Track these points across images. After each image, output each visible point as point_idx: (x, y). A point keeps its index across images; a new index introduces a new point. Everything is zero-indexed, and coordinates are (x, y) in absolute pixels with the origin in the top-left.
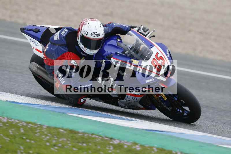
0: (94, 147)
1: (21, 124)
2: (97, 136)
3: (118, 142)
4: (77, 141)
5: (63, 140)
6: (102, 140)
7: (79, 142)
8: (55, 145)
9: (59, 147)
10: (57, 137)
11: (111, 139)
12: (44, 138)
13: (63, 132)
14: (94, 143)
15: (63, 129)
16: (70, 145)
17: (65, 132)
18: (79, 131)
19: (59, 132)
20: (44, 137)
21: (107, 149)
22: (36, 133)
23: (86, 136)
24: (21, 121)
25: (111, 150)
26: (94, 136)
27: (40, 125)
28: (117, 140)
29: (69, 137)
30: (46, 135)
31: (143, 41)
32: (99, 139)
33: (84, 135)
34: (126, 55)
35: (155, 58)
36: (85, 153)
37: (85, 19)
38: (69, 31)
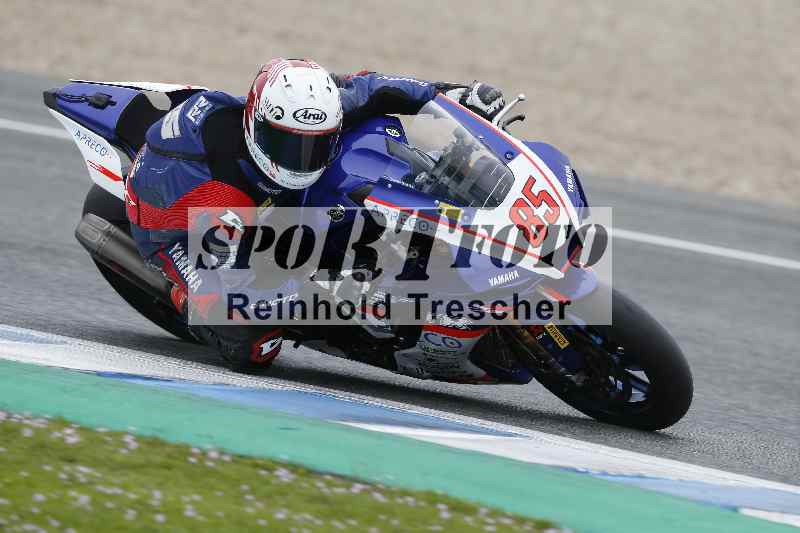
31: (481, 137)
34: (417, 186)
35: (523, 197)
37: (271, 62)
38: (213, 108)
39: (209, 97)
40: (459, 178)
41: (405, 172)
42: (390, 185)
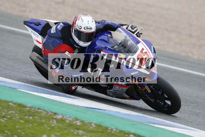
0: (40, 120)
2: (43, 111)
3: (61, 116)
4: (24, 114)
5: (12, 113)
7: (26, 115)
8: (4, 117)
9: (8, 118)
10: (7, 110)
11: (55, 114)
13: (12, 105)
14: (40, 116)
15: (12, 103)
16: (18, 117)
17: (14, 106)
18: (27, 105)
21: (50, 123)
25: (54, 124)
26: (40, 110)
29: (17, 110)
31: (131, 38)
32: (44, 114)
33: (31, 109)
34: (114, 49)
35: (141, 53)
36: (31, 125)
40: (125, 48)
41: (112, 45)
42: (108, 48)
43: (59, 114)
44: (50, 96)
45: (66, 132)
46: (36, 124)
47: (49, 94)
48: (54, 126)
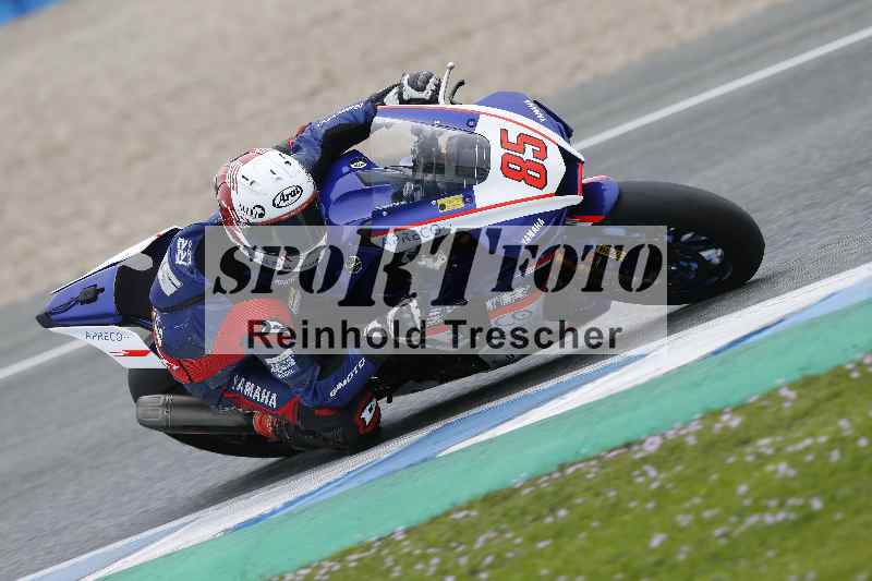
0: (598, 502)
1: (323, 571)
2: (580, 466)
3: (658, 441)
4: (529, 518)
5: (488, 540)
6: (603, 467)
7: (539, 518)
8: (474, 572)
9: (491, 567)
10: (461, 544)
11: (628, 445)
12: (424, 571)
13: (467, 516)
14: (588, 489)
15: (459, 509)
16: (519, 540)
17: (474, 513)
19: (456, 525)
20: (419, 566)
21: (640, 484)
22: (389, 570)
23: (545, 485)
24: (315, 564)
25: (655, 479)
26: (570, 470)
27: (380, 540)
28: (650, 440)
30: (425, 558)
31: (437, 122)
32: (594, 470)
33: (538, 487)
34: (407, 199)
35: (506, 151)
36: (583, 535)
37: (220, 173)
38: (194, 243)
39: (186, 236)
40: (440, 169)
41: (390, 193)
42: (385, 213)
43: (643, 437)
44: (563, 401)
45: (715, 477)
46: (595, 524)
47: (551, 399)
48: (661, 488)
